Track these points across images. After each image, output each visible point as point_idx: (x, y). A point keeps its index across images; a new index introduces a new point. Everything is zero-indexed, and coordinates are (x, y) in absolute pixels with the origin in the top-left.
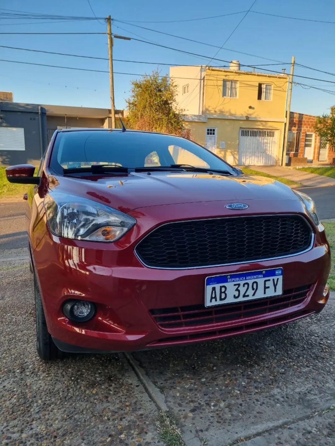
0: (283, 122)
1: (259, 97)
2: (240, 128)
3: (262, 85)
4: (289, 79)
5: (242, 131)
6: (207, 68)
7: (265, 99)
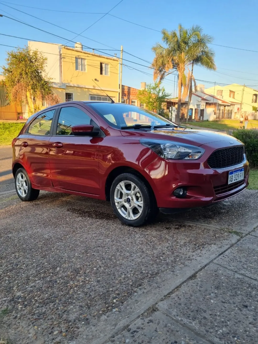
0: (118, 92)
1: (101, 73)
2: (90, 94)
3: (103, 64)
4: (120, 61)
5: (91, 97)
6: (63, 47)
7: (105, 74)
